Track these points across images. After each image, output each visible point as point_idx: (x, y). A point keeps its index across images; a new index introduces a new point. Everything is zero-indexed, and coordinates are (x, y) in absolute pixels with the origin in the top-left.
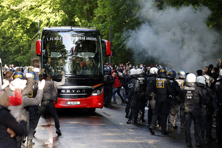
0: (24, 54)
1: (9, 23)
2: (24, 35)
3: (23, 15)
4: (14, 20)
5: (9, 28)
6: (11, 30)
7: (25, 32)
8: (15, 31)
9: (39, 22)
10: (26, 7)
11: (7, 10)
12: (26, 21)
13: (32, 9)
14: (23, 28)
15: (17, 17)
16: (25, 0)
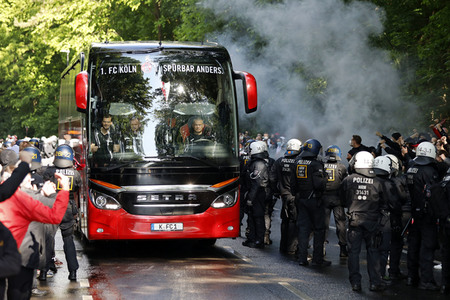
0: (39, 114)
1: (11, 53)
2: (40, 77)
3: (39, 38)
4: (20, 47)
5: (11, 63)
6: (16, 67)
7: (42, 71)
8: (22, 68)
9: (68, 52)
10: (44, 24)
11: (8, 29)
12: (44, 49)
13: (55, 26)
14: (37, 63)
15: (27, 43)
16: (42, 10)
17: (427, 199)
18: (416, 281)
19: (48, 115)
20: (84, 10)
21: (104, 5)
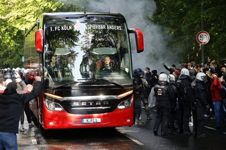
0: (11, 58)
2: (12, 41)
3: (11, 24)
4: (2, 28)
7: (12, 39)
8: (3, 37)
9: (24, 30)
10: (13, 17)
12: (13, 29)
13: (18, 18)
14: (10, 35)
15: (5, 26)
16: (12, 11)
17: (186, 94)
18: (182, 131)
19: (16, 58)
20: (31, 11)
21: (40, 9)
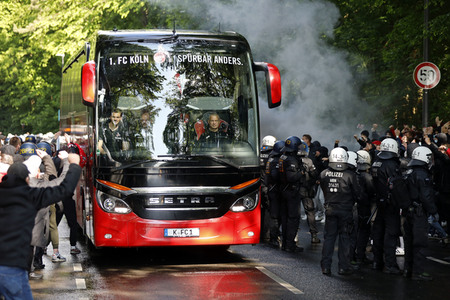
0: (37, 112)
1: (11, 56)
2: (38, 78)
3: (36, 43)
4: (19, 51)
5: (11, 66)
6: (15, 69)
7: (39, 74)
8: (21, 71)
9: (63, 55)
10: (41, 30)
11: (8, 35)
12: (41, 53)
13: (51, 32)
14: (35, 66)
15: (25, 47)
16: (39, 17)
17: (391, 191)
19: (45, 113)
20: (77, 18)
21: (96, 13)
